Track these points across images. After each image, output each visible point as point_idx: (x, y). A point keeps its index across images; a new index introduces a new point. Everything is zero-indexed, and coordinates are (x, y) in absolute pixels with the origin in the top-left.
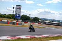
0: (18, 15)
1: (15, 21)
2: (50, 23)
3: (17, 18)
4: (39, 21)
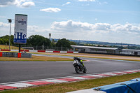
0: (21, 35)
1: (15, 50)
3: (19, 42)
4: (70, 48)
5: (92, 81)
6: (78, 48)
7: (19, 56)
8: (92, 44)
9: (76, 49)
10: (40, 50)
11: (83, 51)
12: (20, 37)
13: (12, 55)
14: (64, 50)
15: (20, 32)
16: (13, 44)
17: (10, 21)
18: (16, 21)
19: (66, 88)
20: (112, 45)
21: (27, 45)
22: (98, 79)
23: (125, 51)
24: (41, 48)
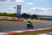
2: (46, 18)
3: (18, 16)
4: (37, 18)
5: (45, 30)
7: (18, 21)
9: (39, 18)
10: (26, 19)
11: (42, 19)
12: (18, 14)
13: (16, 20)
14: (35, 19)
15: (18, 12)
16: (16, 16)
17: (15, 8)
18: (17, 8)
19: (36, 33)
21: (21, 17)
22: (48, 30)
24: (26, 18)
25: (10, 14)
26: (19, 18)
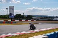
4: (32, 19)
6: (36, 19)
7: (11, 23)
8: (41, 16)
9: (35, 19)
12: (11, 15)
13: (9, 22)
15: (11, 13)
18: (9, 8)
19: (31, 35)
20: (50, 17)
21: (14, 18)
23: (55, 19)
24: (20, 19)
25: (2, 15)
26: (12, 20)
